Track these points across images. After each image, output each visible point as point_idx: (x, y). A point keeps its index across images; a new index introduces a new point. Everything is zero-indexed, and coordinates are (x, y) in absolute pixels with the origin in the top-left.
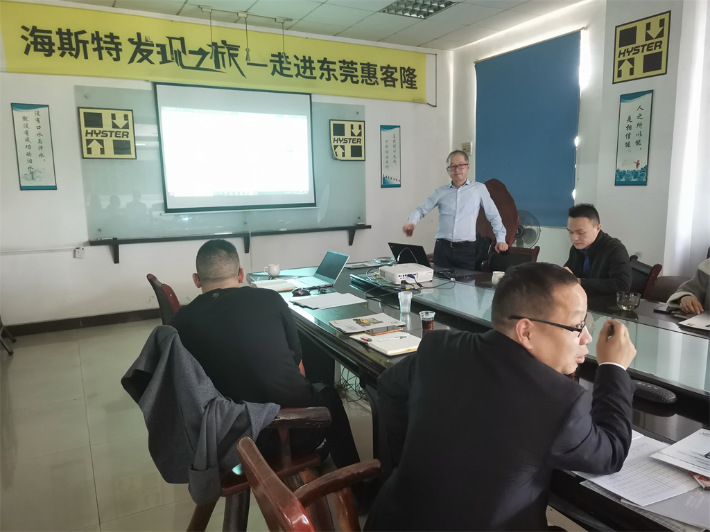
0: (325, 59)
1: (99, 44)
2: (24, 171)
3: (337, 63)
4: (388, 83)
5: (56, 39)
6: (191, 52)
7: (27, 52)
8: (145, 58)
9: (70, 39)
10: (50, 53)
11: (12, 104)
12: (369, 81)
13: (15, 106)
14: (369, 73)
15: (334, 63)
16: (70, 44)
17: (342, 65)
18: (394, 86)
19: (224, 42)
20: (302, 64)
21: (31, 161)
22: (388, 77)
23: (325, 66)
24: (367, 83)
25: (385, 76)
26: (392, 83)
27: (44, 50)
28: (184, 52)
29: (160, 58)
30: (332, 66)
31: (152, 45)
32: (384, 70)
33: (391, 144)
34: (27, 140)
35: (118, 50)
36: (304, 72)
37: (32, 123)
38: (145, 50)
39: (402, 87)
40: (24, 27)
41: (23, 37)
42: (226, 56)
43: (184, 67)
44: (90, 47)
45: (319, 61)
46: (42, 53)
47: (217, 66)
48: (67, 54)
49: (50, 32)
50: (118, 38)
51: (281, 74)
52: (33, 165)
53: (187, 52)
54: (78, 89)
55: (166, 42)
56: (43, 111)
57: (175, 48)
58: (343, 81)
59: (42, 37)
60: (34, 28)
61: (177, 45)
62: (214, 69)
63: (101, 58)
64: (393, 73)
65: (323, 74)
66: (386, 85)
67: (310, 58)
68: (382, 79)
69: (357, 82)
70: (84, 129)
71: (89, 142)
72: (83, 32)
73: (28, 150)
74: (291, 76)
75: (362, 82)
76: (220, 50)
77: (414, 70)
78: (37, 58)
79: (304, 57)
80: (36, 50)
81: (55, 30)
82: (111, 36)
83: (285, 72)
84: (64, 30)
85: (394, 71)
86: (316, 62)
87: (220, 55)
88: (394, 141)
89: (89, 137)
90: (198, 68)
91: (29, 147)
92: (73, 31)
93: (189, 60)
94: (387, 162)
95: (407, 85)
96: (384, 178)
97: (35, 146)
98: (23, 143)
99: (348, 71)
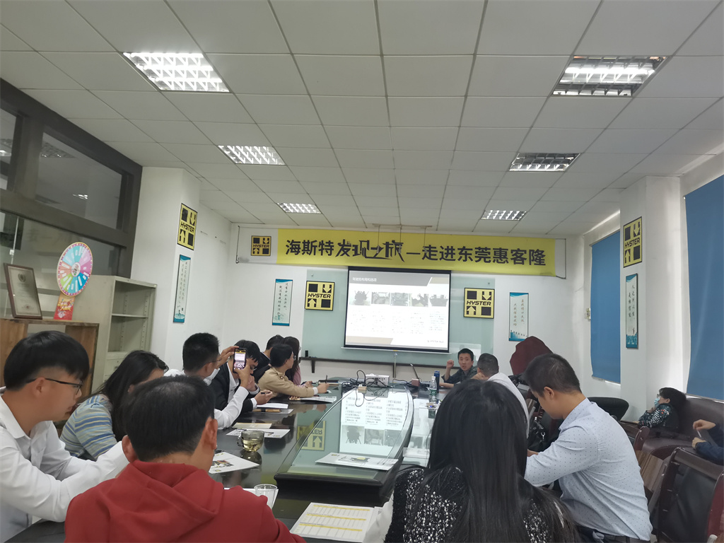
0: (464, 247)
1: (322, 247)
2: (276, 314)
3: (474, 249)
4: (517, 262)
5: (302, 246)
6: (372, 248)
7: (287, 253)
8: (345, 253)
9: (308, 245)
10: (297, 253)
11: (276, 279)
12: (500, 261)
13: (278, 280)
14: (500, 255)
15: (472, 250)
16: (308, 248)
17: (478, 250)
18: (523, 263)
19: (393, 241)
20: (446, 252)
21: (279, 309)
22: (518, 257)
23: (464, 252)
24: (498, 262)
25: (515, 256)
26: (521, 262)
27: (295, 251)
28: (368, 249)
29: (353, 253)
30: (468, 252)
31: (350, 246)
32: (514, 253)
33: (519, 307)
34: (280, 298)
35: (331, 250)
36: (446, 257)
37: (284, 289)
38: (346, 249)
39: (530, 264)
40: (288, 241)
41: (287, 246)
42: (393, 250)
43: (366, 257)
44: (317, 249)
45: (459, 249)
46: (294, 253)
47: (387, 255)
48: (306, 253)
49: (300, 242)
50: (332, 243)
51: (430, 258)
52: (280, 312)
53: (370, 248)
55: (359, 244)
56: (290, 283)
57: (363, 247)
58: (476, 261)
59: (295, 245)
60: (293, 241)
61: (364, 245)
62: (385, 257)
63: (322, 254)
64: (522, 254)
65: (461, 257)
66: (515, 263)
67: (452, 247)
68: (512, 259)
69: (490, 261)
70: (308, 293)
71: (309, 300)
72: (316, 241)
73: (279, 304)
74: (437, 259)
75: (494, 262)
76: (390, 246)
77: (543, 251)
78: (292, 255)
79: (448, 247)
80: (292, 252)
81: (302, 241)
82: (329, 242)
83: (432, 257)
84: (306, 241)
85: (523, 252)
86: (456, 249)
87: (390, 249)
88: (522, 304)
89: (310, 297)
90: (375, 257)
91: (280, 302)
92: (310, 241)
93: (370, 253)
94: (515, 320)
95: (535, 262)
96: (512, 334)
97: (283, 301)
98: (277, 300)
99: (482, 255)
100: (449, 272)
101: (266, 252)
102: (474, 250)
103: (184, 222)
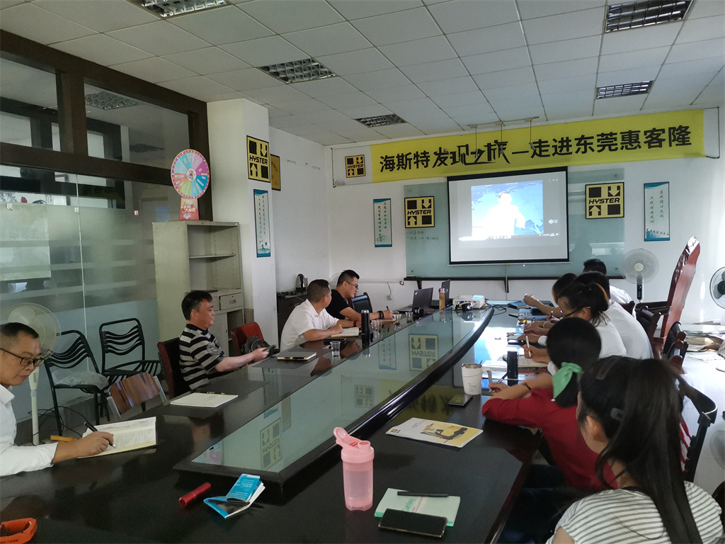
1: (417, 159)
2: (377, 236)
3: (596, 136)
4: (652, 145)
5: (396, 160)
6: (472, 153)
7: (382, 171)
8: (443, 162)
9: (403, 159)
10: (392, 169)
11: (374, 200)
12: (629, 147)
13: (375, 201)
14: (630, 140)
15: (593, 138)
16: (403, 162)
17: (600, 137)
18: (660, 146)
19: (496, 142)
20: (560, 144)
21: (380, 231)
22: (653, 139)
23: (583, 142)
24: (627, 148)
25: (649, 139)
26: (658, 144)
27: (390, 168)
28: (468, 154)
29: (452, 161)
30: (588, 141)
31: (448, 154)
32: (648, 134)
33: (657, 200)
34: (380, 219)
35: (427, 161)
36: (561, 151)
37: (382, 209)
38: (443, 158)
39: (670, 145)
40: (382, 158)
41: (381, 163)
42: (497, 151)
43: (466, 164)
44: (413, 161)
45: (576, 139)
46: (388, 170)
47: (489, 159)
48: (401, 168)
49: (394, 157)
50: (428, 153)
51: (540, 155)
52: (381, 233)
53: (470, 153)
54: (406, 187)
55: (457, 150)
56: (388, 202)
57: (461, 153)
58: (599, 151)
59: (389, 161)
60: (386, 156)
61: (463, 150)
62: (487, 161)
63: (418, 168)
64: (660, 134)
65: (579, 149)
66: (650, 147)
67: (567, 138)
68: (645, 142)
69: (616, 149)
70: (407, 210)
71: (409, 218)
72: (410, 153)
73: (379, 225)
74: (549, 156)
75: (622, 148)
76: (492, 147)
78: (386, 173)
80: (386, 168)
81: (396, 156)
82: (425, 153)
83: (543, 153)
84: (400, 155)
85: (661, 132)
86: (573, 140)
87: (492, 151)
88: (661, 197)
89: (409, 215)
90: (476, 163)
91: (380, 223)
92: (404, 154)
93: (470, 158)
94: (652, 217)
95: (676, 142)
96: (648, 232)
97: (383, 222)
98: (377, 221)
99: (607, 141)
100: (565, 169)
101: (361, 172)
102: (596, 138)
103: (252, 155)
